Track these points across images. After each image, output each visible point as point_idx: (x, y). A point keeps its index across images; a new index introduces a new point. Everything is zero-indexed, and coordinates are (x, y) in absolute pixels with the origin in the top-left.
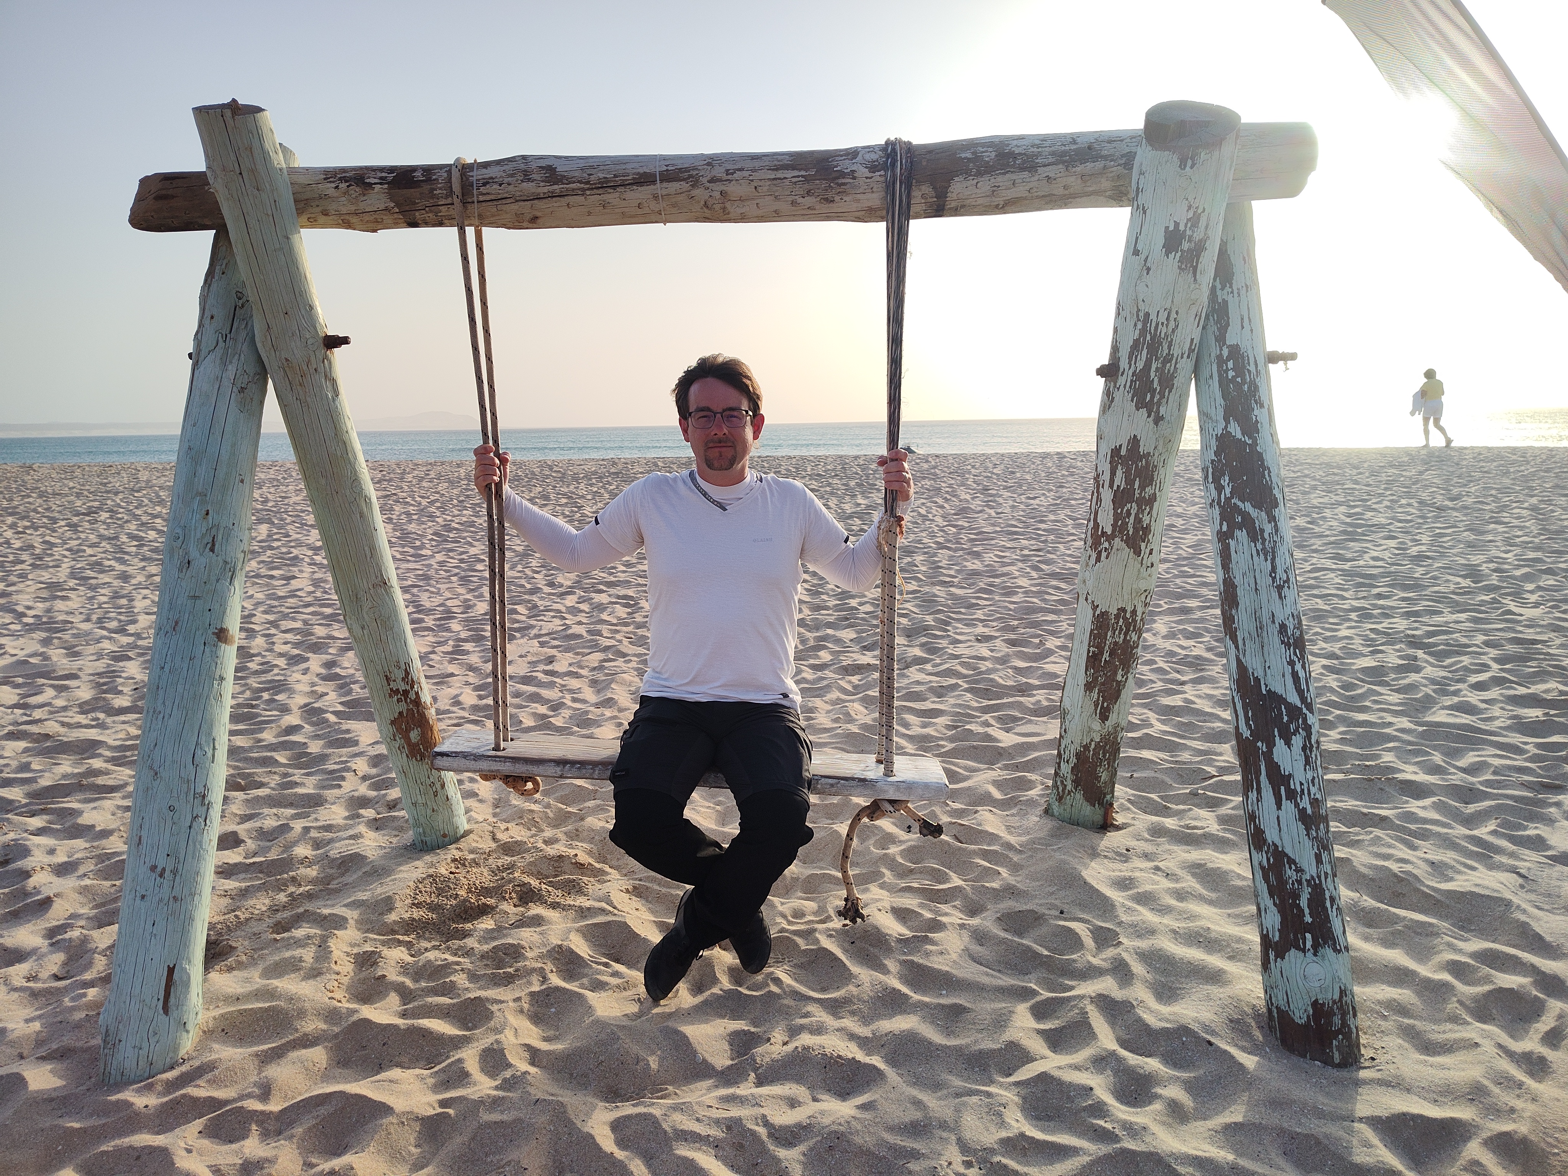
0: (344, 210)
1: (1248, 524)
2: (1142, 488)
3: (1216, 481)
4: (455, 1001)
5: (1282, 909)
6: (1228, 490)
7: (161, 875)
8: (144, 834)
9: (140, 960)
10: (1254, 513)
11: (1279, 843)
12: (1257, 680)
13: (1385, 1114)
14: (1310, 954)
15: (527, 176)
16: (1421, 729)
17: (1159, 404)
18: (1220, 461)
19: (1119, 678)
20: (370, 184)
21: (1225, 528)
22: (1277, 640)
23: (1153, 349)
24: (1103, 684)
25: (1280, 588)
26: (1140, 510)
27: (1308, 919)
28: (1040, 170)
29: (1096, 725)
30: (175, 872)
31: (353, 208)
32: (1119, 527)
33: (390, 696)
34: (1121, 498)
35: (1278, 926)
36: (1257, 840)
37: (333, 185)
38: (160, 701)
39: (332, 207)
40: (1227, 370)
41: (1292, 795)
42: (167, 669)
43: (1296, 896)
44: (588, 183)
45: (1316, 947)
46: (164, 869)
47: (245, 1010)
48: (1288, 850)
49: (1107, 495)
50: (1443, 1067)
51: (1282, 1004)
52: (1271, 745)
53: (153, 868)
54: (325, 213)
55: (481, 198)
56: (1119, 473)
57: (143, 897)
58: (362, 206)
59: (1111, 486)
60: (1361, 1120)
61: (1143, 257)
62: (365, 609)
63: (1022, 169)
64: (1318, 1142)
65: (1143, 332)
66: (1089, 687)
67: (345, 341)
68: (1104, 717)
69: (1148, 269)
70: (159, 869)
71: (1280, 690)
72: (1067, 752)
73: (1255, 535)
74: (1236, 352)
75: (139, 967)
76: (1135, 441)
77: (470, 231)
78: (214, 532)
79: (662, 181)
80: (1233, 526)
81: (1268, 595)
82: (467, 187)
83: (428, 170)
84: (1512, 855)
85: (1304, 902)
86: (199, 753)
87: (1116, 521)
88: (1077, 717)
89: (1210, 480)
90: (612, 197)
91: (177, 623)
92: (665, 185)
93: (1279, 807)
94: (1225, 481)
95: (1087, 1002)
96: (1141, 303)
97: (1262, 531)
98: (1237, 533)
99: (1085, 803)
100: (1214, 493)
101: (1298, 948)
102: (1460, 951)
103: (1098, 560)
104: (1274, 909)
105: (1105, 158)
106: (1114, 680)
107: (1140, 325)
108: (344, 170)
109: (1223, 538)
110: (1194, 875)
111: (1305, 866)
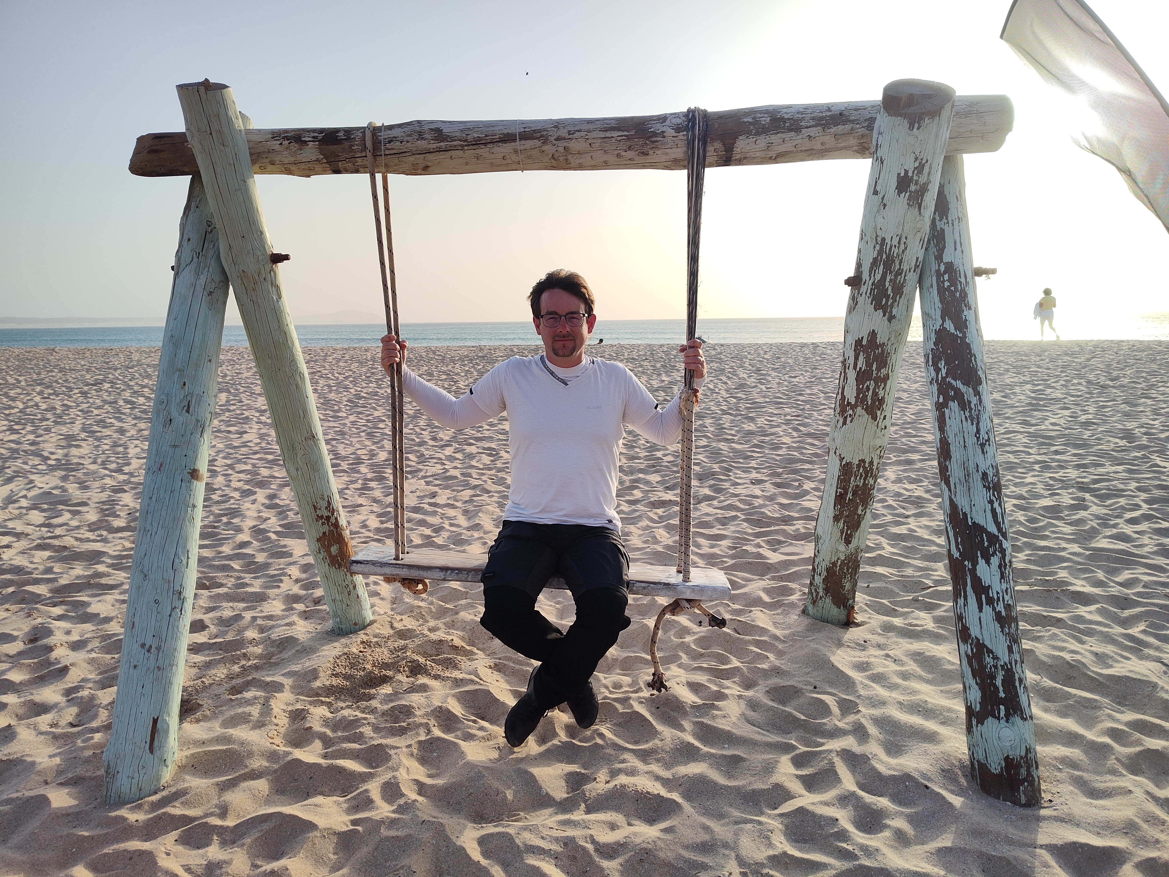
0: (286, 161)
1: (959, 397)
2: (879, 369)
3: (935, 365)
4: (363, 746)
5: (982, 687)
6: (944, 371)
7: (149, 651)
8: (137, 620)
9: (133, 712)
10: (963, 388)
11: (980, 637)
12: (965, 515)
13: (1060, 842)
14: (1003, 721)
15: (421, 135)
16: (1088, 553)
17: (892, 306)
18: (938, 349)
19: (860, 512)
20: (306, 142)
21: (941, 400)
22: (980, 484)
23: (888, 265)
24: (847, 516)
25: (982, 446)
26: (877, 386)
27: (1002, 695)
28: (804, 131)
29: (842, 547)
30: (158, 649)
31: (292, 159)
32: (861, 399)
33: (317, 520)
34: (862, 377)
35: (979, 700)
36: (964, 634)
37: (278, 142)
38: (149, 523)
39: (277, 159)
40: (944, 281)
41: (990, 601)
42: (154, 499)
43: (993, 677)
44: (466, 141)
45: (1008, 716)
46: (151, 646)
47: (209, 751)
48: (987, 643)
49: (852, 375)
50: (1104, 808)
51: (982, 758)
52: (975, 563)
53: (143, 646)
54: (272, 163)
55: (387, 152)
56: (861, 358)
57: (135, 667)
58: (299, 158)
59: (855, 368)
60: (1041, 847)
61: (881, 196)
62: (299, 456)
63: (790, 130)
64: (1009, 863)
65: (880, 252)
66: (836, 519)
67: (286, 257)
68: (848, 542)
69: (885, 205)
70: (147, 647)
71: (982, 523)
72: (820, 567)
73: (964, 405)
74: (950, 268)
75: (132, 718)
76: (873, 334)
77: (379, 177)
78: (189, 398)
79: (520, 139)
80: (947, 399)
81: (974, 451)
82: (376, 144)
83: (348, 131)
84: (1157, 649)
85: (999, 682)
86: (177, 560)
87: (858, 394)
88: (827, 541)
89: (930, 363)
90: (483, 151)
91: (161, 465)
92: (523, 142)
93: (981, 609)
94: (942, 364)
95: (834, 755)
96: (878, 230)
97: (970, 402)
98: (951, 404)
99: (833, 606)
100: (933, 374)
101: (994, 716)
102: (1118, 721)
103: (844, 423)
104: (976, 687)
105: (853, 122)
106: (856, 514)
107: (878, 247)
108: (286, 131)
109: (940, 407)
110: (915, 661)
111: (1000, 655)
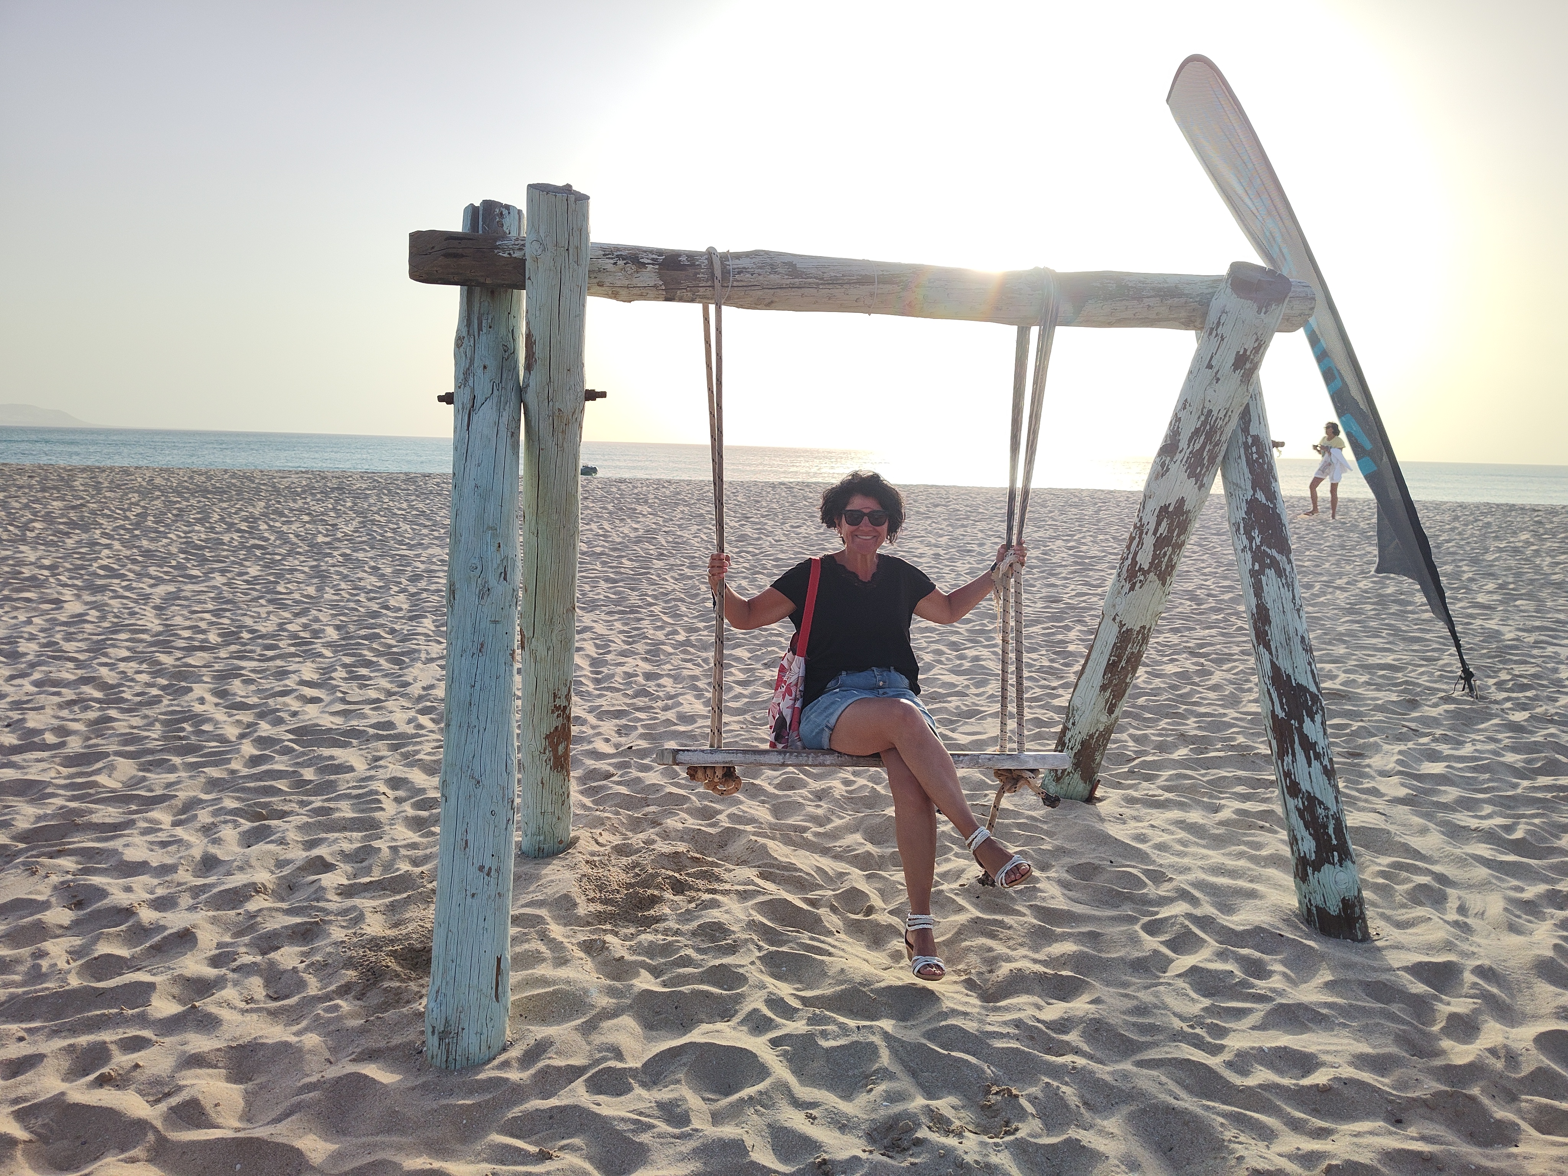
0: (619, 283)
1: (1275, 564)
2: (1179, 536)
3: (1248, 533)
5: (1316, 837)
6: (1258, 540)
7: (488, 874)
8: (470, 837)
10: (1278, 557)
11: (1310, 790)
12: (1288, 676)
13: (1409, 964)
14: (1337, 866)
15: (773, 269)
17: (1204, 475)
18: (1250, 518)
19: (1128, 680)
20: (644, 264)
21: (1257, 567)
22: (1300, 648)
23: (1209, 437)
24: (1116, 685)
25: (1298, 610)
26: (1173, 552)
27: (1334, 842)
28: (1145, 300)
29: (1104, 718)
30: (498, 871)
31: (627, 282)
32: (1155, 565)
33: (553, 712)
34: (1161, 543)
35: (1313, 849)
36: (1293, 789)
37: (612, 261)
39: (608, 280)
40: (1252, 453)
41: (1318, 756)
42: (477, 687)
43: (1326, 827)
44: (822, 279)
45: (1341, 861)
46: (490, 869)
48: (1318, 795)
49: (1149, 541)
50: (1417, 934)
51: (1320, 903)
52: (1301, 722)
53: (481, 868)
54: (601, 284)
55: (735, 284)
56: (1164, 524)
57: (473, 895)
58: (635, 282)
59: (1155, 533)
60: (1398, 969)
61: (1215, 370)
63: (1134, 299)
64: (1385, 985)
65: (1204, 424)
66: (1103, 688)
67: (603, 395)
68: (1111, 711)
69: (1218, 380)
70: (486, 869)
71: (1305, 683)
72: (1073, 741)
73: (1280, 573)
74: (1257, 440)
75: (475, 960)
76: (1182, 501)
77: (712, 308)
78: (505, 563)
79: (879, 283)
80: (1263, 566)
81: (1291, 615)
82: (725, 273)
83: (692, 256)
85: (1331, 831)
86: (509, 762)
87: (1153, 560)
88: (1087, 712)
89: (1242, 531)
90: (838, 292)
91: (482, 645)
92: (881, 286)
93: (1310, 765)
94: (1255, 533)
96: (1207, 402)
97: (1285, 570)
98: (1267, 571)
99: (1081, 782)
100: (1246, 542)
101: (1330, 863)
102: (1380, 864)
103: (1132, 589)
104: (1310, 838)
105: (1187, 295)
106: (1124, 682)
107: (1203, 418)
108: (617, 248)
109: (1256, 575)
111: (1330, 806)
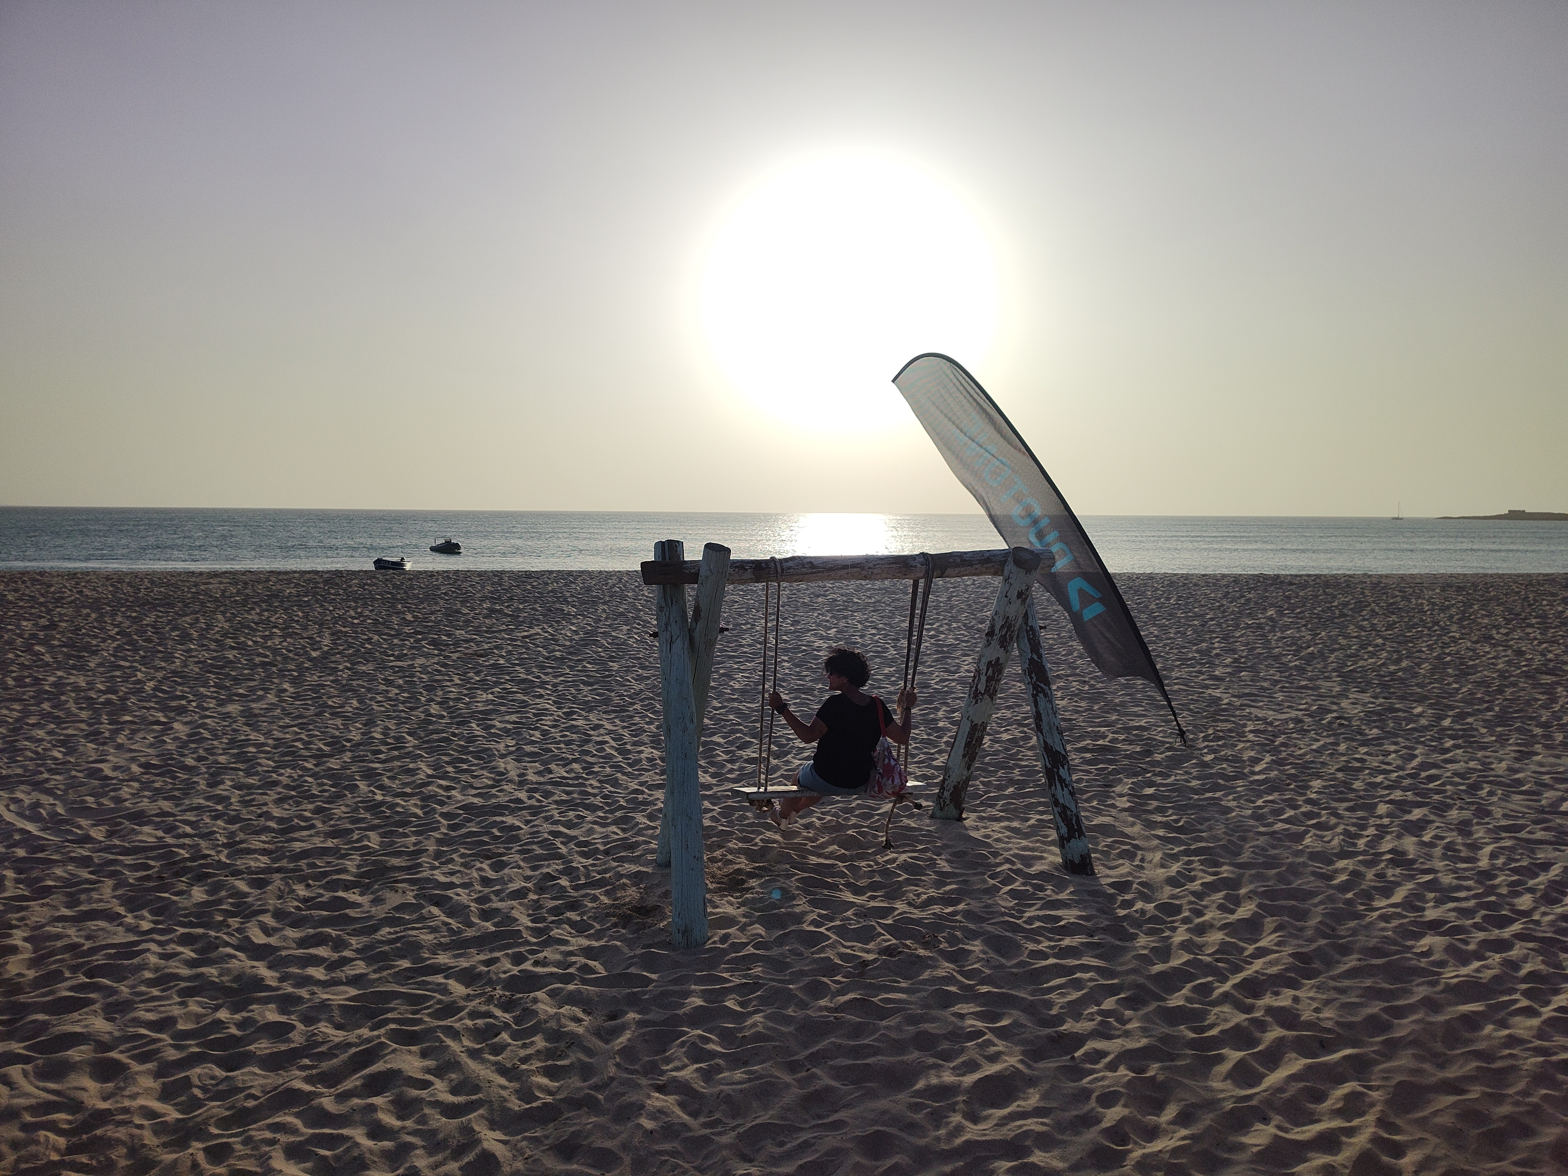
0: (738, 578)
1: (1043, 691)
3: (1030, 675)
5: (1068, 826)
6: (1035, 679)
10: (1045, 687)
11: (1064, 803)
12: (1052, 746)
13: (1110, 882)
14: (1078, 840)
15: (803, 566)
17: (1008, 646)
18: (1031, 668)
20: (747, 569)
21: (1035, 692)
22: (1057, 732)
23: (1008, 629)
24: (970, 754)
25: (1055, 715)
26: (996, 683)
27: (1076, 828)
28: (974, 566)
29: (965, 773)
32: (987, 690)
34: (989, 680)
35: (1066, 832)
36: (1057, 806)
39: (735, 577)
40: (1030, 633)
41: (1066, 786)
43: (1071, 820)
45: (1079, 838)
48: (1067, 805)
49: (983, 678)
51: (1071, 859)
52: (1058, 769)
54: (732, 579)
55: (786, 574)
56: (991, 669)
58: (744, 577)
59: (986, 674)
60: (1104, 884)
61: (1010, 598)
68: (969, 768)
69: (1011, 602)
71: (1059, 750)
72: (949, 786)
73: (1046, 695)
74: (1031, 627)
76: (998, 660)
80: (1038, 692)
81: (1052, 716)
82: (782, 570)
85: (1074, 822)
87: (986, 687)
88: (956, 769)
89: (1027, 674)
90: (832, 573)
93: (1063, 790)
94: (1033, 675)
97: (1047, 693)
98: (1040, 694)
99: (954, 809)
100: (1029, 680)
101: (1074, 838)
103: (976, 703)
104: (1065, 827)
106: (976, 751)
109: (1034, 697)
111: (1073, 810)
